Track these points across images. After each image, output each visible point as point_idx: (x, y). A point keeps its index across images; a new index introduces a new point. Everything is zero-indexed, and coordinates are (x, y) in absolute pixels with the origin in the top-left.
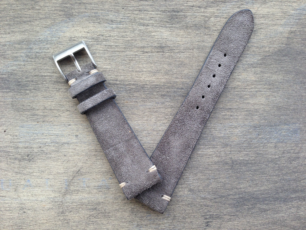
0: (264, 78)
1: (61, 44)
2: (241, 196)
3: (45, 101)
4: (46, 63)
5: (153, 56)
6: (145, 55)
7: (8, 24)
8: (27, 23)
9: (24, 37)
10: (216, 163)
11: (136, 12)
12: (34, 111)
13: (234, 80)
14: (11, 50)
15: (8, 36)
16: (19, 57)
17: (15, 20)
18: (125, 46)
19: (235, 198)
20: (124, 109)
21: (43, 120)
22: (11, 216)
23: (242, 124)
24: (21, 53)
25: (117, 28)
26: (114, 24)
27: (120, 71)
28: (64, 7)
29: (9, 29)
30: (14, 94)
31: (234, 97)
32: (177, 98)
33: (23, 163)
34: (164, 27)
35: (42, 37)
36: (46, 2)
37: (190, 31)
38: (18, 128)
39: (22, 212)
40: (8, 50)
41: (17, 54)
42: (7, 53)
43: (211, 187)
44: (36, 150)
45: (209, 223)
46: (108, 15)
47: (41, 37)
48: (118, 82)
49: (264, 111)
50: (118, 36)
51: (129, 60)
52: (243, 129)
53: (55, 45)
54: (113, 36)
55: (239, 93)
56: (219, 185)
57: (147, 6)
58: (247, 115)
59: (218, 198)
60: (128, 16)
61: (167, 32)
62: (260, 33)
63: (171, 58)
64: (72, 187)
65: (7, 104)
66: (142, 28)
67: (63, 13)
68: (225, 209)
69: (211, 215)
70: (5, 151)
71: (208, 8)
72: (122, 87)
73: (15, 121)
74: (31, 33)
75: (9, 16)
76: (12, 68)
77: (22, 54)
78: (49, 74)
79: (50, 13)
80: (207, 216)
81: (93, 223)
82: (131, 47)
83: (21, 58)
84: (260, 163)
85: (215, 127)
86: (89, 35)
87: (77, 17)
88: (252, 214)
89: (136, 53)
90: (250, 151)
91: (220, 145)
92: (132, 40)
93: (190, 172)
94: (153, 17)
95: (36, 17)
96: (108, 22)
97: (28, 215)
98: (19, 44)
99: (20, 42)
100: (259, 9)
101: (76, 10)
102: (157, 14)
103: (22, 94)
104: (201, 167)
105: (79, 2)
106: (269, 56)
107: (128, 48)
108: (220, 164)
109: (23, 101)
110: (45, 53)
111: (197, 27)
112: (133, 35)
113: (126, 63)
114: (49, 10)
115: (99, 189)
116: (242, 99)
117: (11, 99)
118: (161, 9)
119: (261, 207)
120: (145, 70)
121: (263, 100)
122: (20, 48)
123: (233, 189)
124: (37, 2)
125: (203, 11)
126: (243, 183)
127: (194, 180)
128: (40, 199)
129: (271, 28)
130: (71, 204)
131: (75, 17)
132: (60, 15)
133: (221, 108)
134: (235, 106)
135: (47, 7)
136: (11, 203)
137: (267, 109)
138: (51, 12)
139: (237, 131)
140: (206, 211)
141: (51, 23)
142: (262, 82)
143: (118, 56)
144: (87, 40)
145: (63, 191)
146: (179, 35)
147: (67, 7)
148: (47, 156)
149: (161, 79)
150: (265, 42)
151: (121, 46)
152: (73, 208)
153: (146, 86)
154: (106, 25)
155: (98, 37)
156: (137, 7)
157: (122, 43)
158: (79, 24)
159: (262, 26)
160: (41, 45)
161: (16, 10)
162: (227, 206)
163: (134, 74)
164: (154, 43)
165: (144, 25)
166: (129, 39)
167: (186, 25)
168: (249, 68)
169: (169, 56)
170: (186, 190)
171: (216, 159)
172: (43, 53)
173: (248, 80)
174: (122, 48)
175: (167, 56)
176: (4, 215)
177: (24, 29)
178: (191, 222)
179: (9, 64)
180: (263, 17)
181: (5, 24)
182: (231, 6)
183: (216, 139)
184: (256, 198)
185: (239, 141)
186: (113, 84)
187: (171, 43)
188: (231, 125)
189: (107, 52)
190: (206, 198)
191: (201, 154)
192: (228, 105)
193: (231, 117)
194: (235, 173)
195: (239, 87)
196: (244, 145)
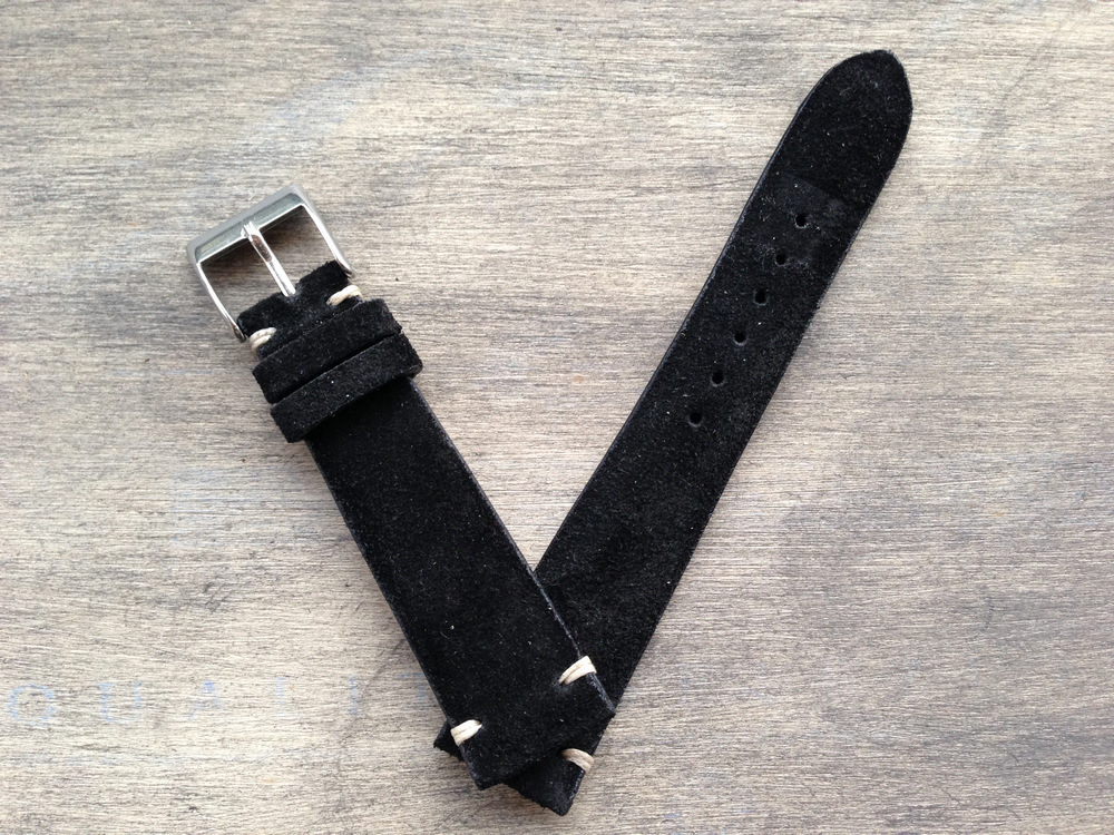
0: (1096, 281)
1: (329, 166)
2: (1026, 733)
5: (675, 202)
6: (642, 199)
7: (126, 91)
8: (199, 87)
9: (186, 139)
10: (924, 608)
11: (608, 43)
12: (231, 418)
13: (986, 289)
14: (138, 189)
15: (128, 135)
16: (171, 216)
17: (151, 76)
18: (567, 169)
19: (1001, 742)
20: (569, 405)
21: (264, 451)
22: (140, 823)
23: (1022, 458)
24: (177, 199)
25: (538, 101)
26: (524, 88)
27: (553, 261)
28: (339, 25)
29: (130, 108)
30: (153, 353)
31: (986, 353)
33: (187, 617)
34: (713, 95)
35: (256, 141)
36: (270, 9)
38: (167, 482)
39: (182, 807)
40: (126, 189)
41: (162, 204)
42: (123, 201)
43: (910, 702)
44: (235, 566)
46: (502, 54)
47: (254, 138)
48: (545, 305)
49: (1102, 405)
50: (540, 131)
51: (586, 220)
52: (1025, 476)
53: (306, 169)
54: (520, 132)
55: (1006, 337)
56: (941, 694)
57: (649, 17)
58: (1039, 421)
59: (937, 743)
60: (579, 56)
61: (726, 115)
62: (1075, 115)
64: (377, 706)
65: (129, 393)
66: (633, 99)
67: (336, 49)
68: (965, 783)
69: (910, 809)
70: (116, 571)
71: (876, 22)
72: (560, 323)
73: (158, 457)
74: (214, 124)
75: (127, 59)
76: (143, 255)
77: (179, 204)
79: (287, 50)
80: (898, 811)
82: (591, 173)
83: (178, 220)
84: (1091, 605)
85: (917, 468)
86: (431, 129)
87: (390, 64)
88: (1066, 798)
89: (611, 195)
90: (1054, 560)
91: (937, 538)
92: (595, 145)
93: (826, 644)
94: (672, 58)
95: (232, 67)
96: (503, 80)
97: (204, 817)
98: (171, 167)
99: (174, 160)
100: (1063, 29)
101: (383, 38)
102: (687, 49)
103: (181, 352)
104: (868, 622)
105: (394, 7)
106: (1108, 199)
107: (579, 176)
108: (940, 613)
109: (184, 380)
112: (597, 126)
113: (572, 233)
114: (280, 40)
116: (1020, 362)
117: (139, 372)
118: (699, 31)
119: (1099, 772)
120: (644, 256)
121: (1095, 364)
122: (173, 180)
123: (992, 707)
124: (236, 9)
125: (857, 33)
126: (1029, 681)
127: (842, 673)
128: (252, 757)
130: (371, 774)
131: (381, 63)
132: (325, 58)
133: (940, 397)
134: (990, 387)
135: (275, 26)
136: (141, 776)
138: (291, 45)
139: (1002, 482)
140: (891, 792)
141: (292, 88)
142: (1088, 296)
143: (544, 205)
144: (425, 148)
145: (341, 722)
147: (349, 27)
148: (280, 589)
150: (1092, 146)
151: (552, 170)
152: (382, 787)
153: (649, 317)
154: (495, 91)
155: (471, 135)
156: (610, 25)
157: (558, 159)
158: (396, 91)
159: (1078, 90)
160: (254, 168)
161: (153, 38)
162: (973, 771)
163: (604, 271)
164: (677, 155)
165: (637, 90)
166: (584, 141)
167: (795, 85)
168: (1038, 242)
170: (812, 714)
171: (926, 593)
173: (1036, 288)
174: (557, 175)
176: (112, 819)
177: (189, 109)
179: (131, 240)
180: (1081, 56)
181: (116, 91)
182: (960, 17)
183: (922, 516)
184: (1081, 739)
185: (1012, 522)
186: (525, 312)
187: (741, 155)
188: (979, 462)
189: (500, 190)
190: (891, 745)
191: (866, 574)
192: (967, 383)
193: (980, 431)
194: (999, 644)
195: (1005, 318)
196: (1032, 536)
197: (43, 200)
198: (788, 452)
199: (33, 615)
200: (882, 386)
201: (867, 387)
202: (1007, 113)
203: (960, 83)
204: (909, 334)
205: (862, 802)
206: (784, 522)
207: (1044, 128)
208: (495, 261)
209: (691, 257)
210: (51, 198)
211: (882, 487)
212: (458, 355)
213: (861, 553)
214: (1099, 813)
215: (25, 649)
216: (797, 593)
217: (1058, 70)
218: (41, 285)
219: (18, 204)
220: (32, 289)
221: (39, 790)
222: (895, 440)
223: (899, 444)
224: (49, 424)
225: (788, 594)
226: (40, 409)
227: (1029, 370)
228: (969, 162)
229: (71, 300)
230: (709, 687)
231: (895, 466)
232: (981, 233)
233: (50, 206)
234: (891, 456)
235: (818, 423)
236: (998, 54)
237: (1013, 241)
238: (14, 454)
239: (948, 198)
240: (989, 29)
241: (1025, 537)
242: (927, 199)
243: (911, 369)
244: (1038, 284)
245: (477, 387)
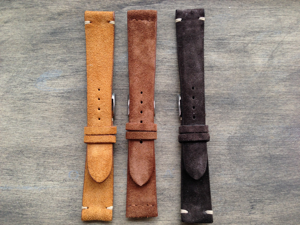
0: (292, 90)
2: (279, 184)
3: (123, 109)
4: (123, 80)
10: (257, 157)
13: (269, 91)
19: (273, 186)
21: (121, 123)
23: (277, 126)
26: (174, 50)
31: (269, 105)
32: (224, 106)
34: (212, 51)
35: (120, 60)
37: (233, 54)
43: (254, 177)
45: (254, 206)
46: (170, 43)
49: (294, 115)
52: (278, 130)
54: (173, 59)
55: (274, 101)
56: (261, 175)
58: (281, 119)
59: (260, 186)
61: (215, 55)
62: (288, 55)
63: (218, 75)
68: (266, 194)
69: (255, 200)
71: (246, 37)
78: (126, 88)
80: (252, 200)
81: (161, 206)
84: (292, 157)
85: (255, 128)
88: (287, 198)
90: (284, 148)
91: (260, 143)
93: (237, 165)
96: (170, 48)
100: (286, 38)
102: (207, 42)
104: (245, 160)
106: (295, 73)
108: (260, 158)
110: (123, 72)
111: (238, 51)
115: (164, 177)
116: (276, 106)
118: (210, 39)
119: (295, 193)
121: (292, 107)
123: (272, 178)
125: (242, 39)
126: (279, 173)
127: (240, 171)
128: (119, 186)
129: (295, 51)
133: (260, 114)
134: (270, 111)
137: (296, 114)
139: (273, 131)
140: (251, 196)
142: (291, 93)
146: (225, 57)
148: (124, 152)
149: (211, 91)
150: (291, 62)
154: (168, 50)
155: (163, 59)
159: (288, 50)
160: (120, 66)
162: (268, 192)
167: (229, 49)
168: (280, 82)
169: (217, 73)
170: (234, 179)
171: (257, 154)
172: (121, 72)
173: (280, 91)
175: (216, 73)
178: (239, 205)
180: (289, 43)
182: (264, 36)
183: (256, 138)
184: (290, 186)
185: (275, 140)
186: (174, 95)
187: (218, 63)
188: (268, 127)
189: (169, 70)
190: (251, 186)
191: (245, 150)
192: (265, 111)
193: (268, 121)
194: (273, 165)
195: (274, 97)
196: (279, 143)
197: (78, 72)
198: (229, 124)
199: (74, 156)
200: (248, 111)
201: (245, 111)
202: (273, 55)
203: (263, 49)
204: (253, 100)
205: (245, 198)
206: (228, 139)
207: (281, 58)
208: (168, 85)
209: (208, 84)
210: (79, 71)
211: (248, 132)
212: (161, 104)
213: (244, 146)
214: (295, 202)
215: (73, 163)
216: (231, 154)
217: (284, 46)
218: (77, 89)
219: (72, 73)
220: (75, 90)
221: (74, 193)
222: (251, 122)
223: (252, 123)
224: (78, 117)
225: (229, 154)
226: (77, 114)
227: (278, 108)
228: (265, 65)
229: (83, 92)
230: (212, 173)
231: (251, 128)
232: (268, 80)
233: (79, 73)
234: (250, 126)
235: (234, 119)
236: (271, 43)
237: (275, 81)
238: (71, 123)
239: (261, 73)
240: (269, 38)
241: (278, 143)
242: (257, 73)
243: (254, 108)
244: (280, 90)
245: (165, 110)
